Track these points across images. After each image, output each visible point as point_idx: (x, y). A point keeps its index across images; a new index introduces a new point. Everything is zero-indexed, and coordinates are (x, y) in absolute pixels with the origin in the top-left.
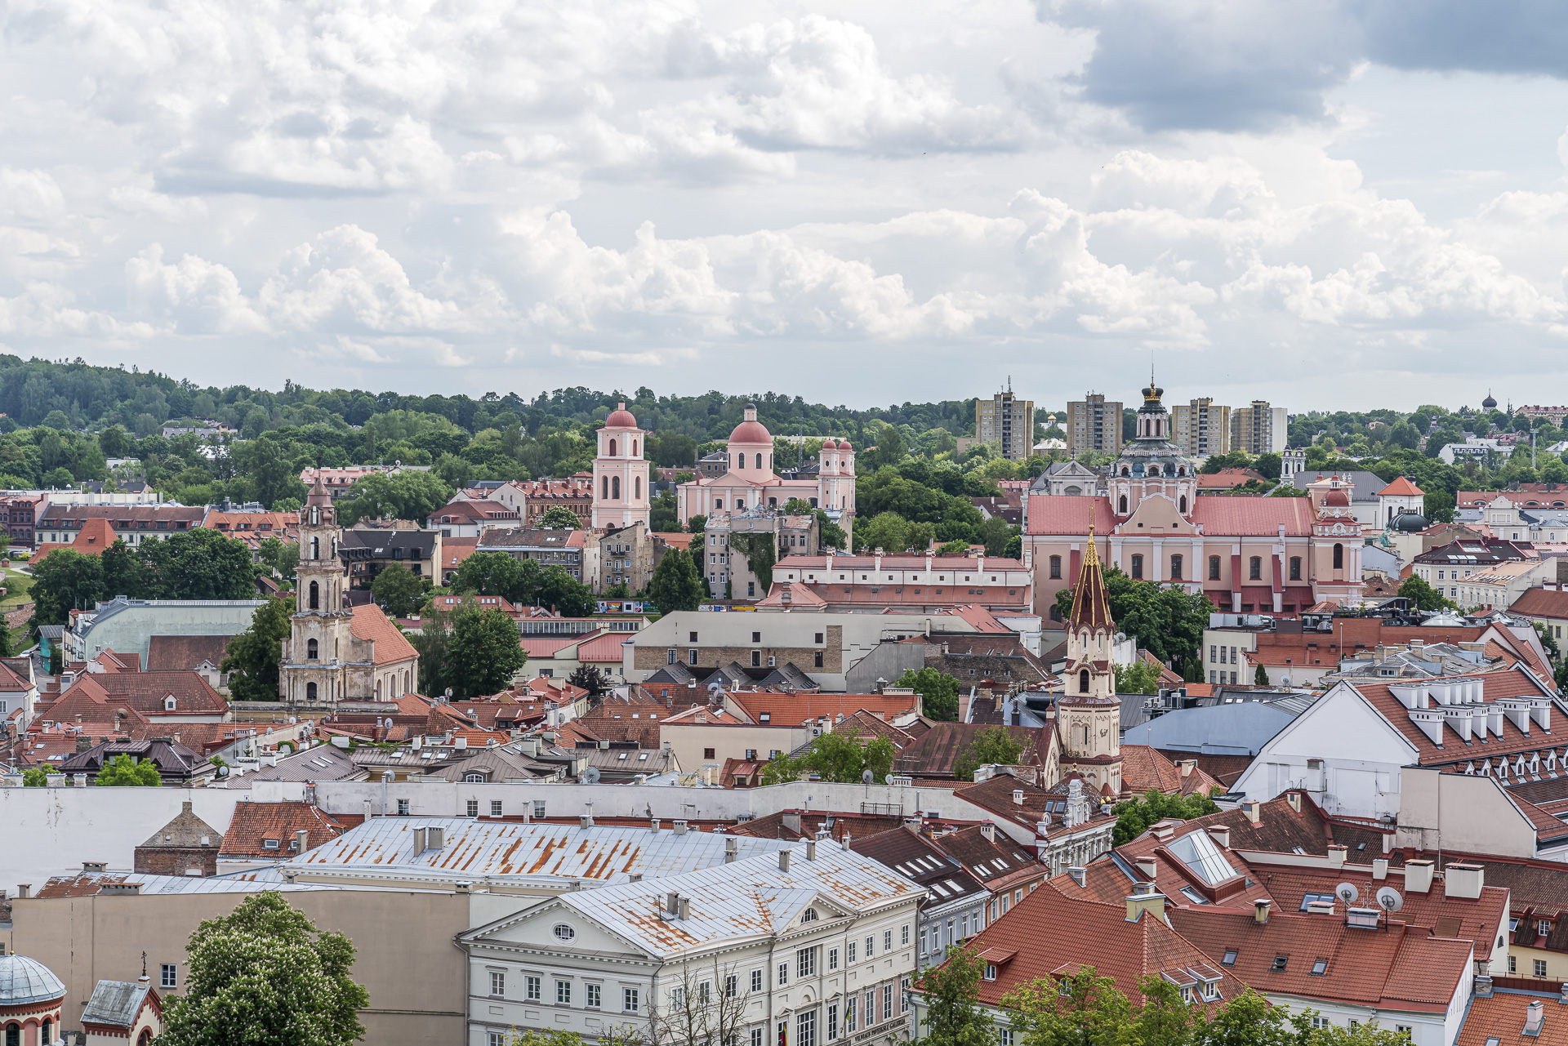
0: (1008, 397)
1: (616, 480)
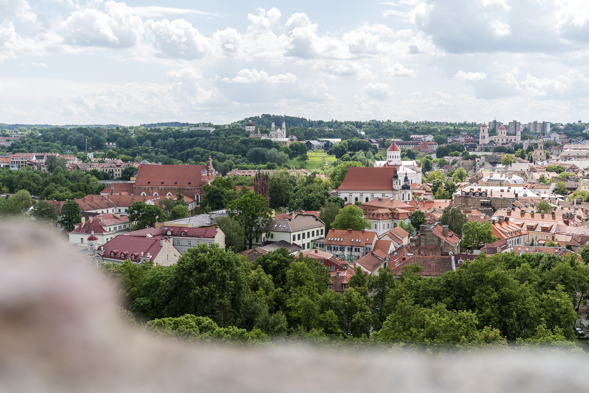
0: (495, 122)
1: (484, 136)
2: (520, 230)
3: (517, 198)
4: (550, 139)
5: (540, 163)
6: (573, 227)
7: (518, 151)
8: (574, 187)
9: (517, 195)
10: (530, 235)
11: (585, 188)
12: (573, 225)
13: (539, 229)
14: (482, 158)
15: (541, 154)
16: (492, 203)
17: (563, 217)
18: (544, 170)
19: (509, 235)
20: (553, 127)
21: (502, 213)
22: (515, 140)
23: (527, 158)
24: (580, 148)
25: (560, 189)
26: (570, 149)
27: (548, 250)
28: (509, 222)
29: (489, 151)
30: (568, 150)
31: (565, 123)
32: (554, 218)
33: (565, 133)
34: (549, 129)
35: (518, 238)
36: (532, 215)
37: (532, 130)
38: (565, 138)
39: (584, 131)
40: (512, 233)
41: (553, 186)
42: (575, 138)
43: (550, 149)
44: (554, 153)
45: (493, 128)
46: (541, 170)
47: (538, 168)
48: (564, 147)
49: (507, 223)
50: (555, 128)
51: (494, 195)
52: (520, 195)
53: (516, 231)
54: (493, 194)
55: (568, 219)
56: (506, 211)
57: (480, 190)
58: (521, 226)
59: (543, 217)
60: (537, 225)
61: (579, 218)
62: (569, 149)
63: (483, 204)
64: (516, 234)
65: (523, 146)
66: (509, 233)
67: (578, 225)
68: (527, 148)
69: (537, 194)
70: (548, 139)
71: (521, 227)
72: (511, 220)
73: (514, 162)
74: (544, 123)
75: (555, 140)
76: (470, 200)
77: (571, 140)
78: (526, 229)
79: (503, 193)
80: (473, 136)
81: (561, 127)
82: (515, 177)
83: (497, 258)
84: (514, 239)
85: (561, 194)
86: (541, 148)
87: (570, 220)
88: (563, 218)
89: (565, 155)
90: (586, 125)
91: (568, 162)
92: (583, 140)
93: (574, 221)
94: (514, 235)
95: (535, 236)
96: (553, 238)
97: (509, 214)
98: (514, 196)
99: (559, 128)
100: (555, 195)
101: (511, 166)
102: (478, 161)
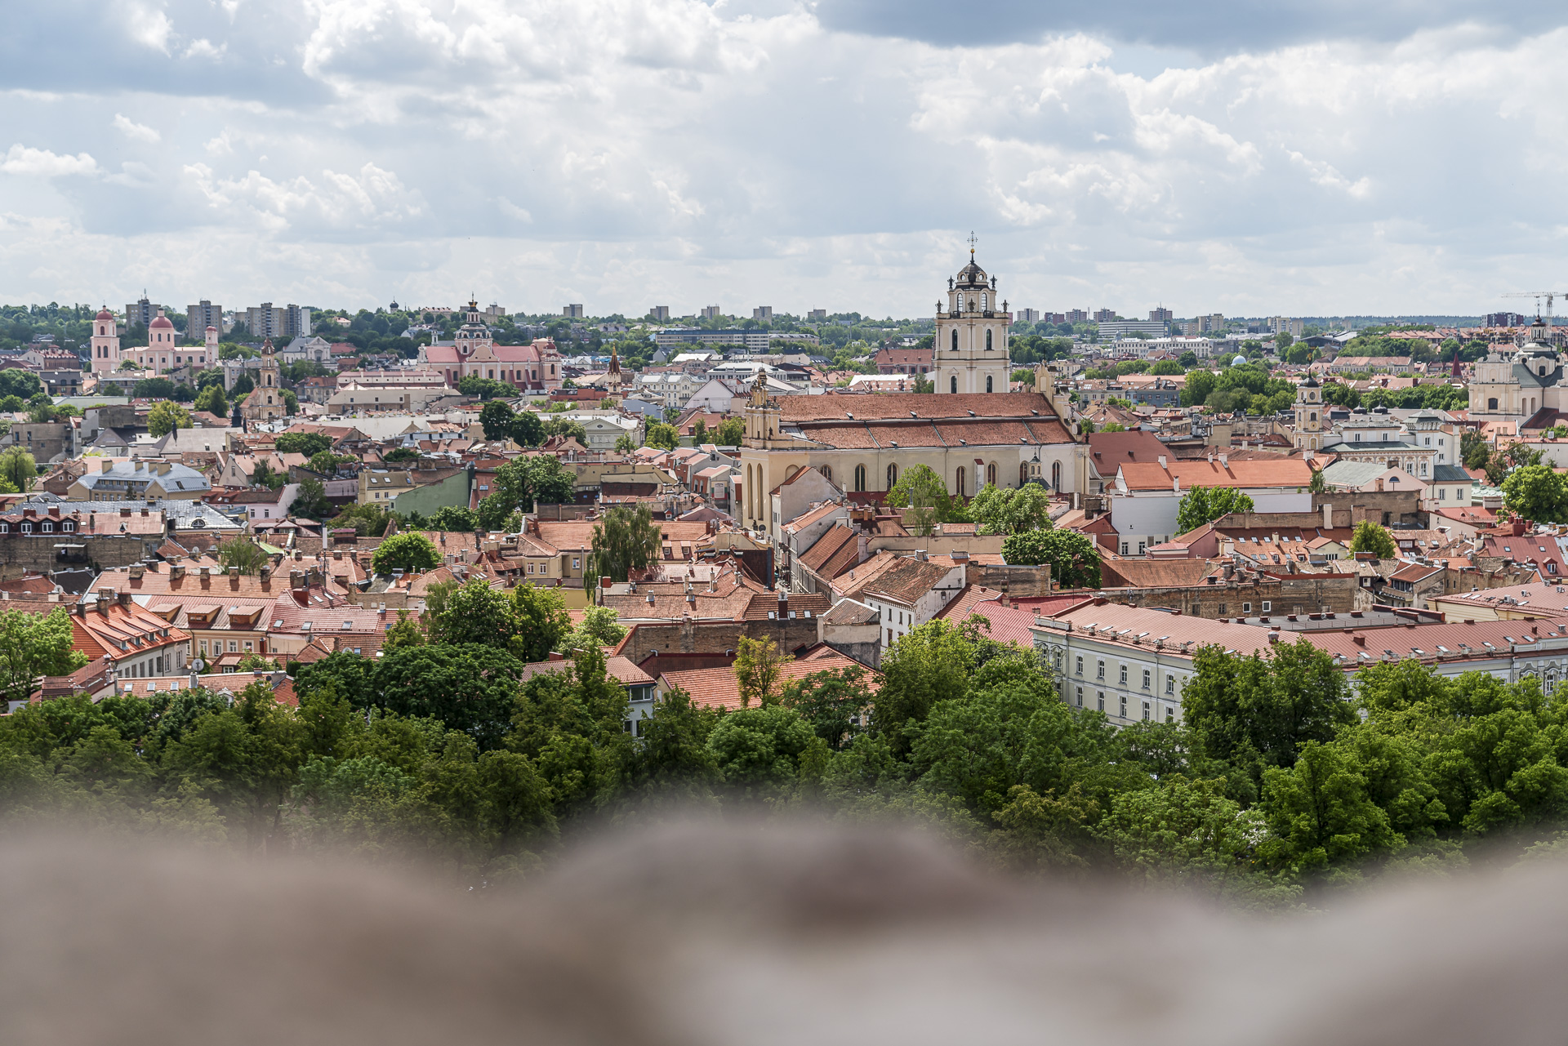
0: (145, 303)
1: (106, 348)
2: (166, 631)
3: (173, 533)
4: (304, 355)
5: (264, 428)
6: (319, 611)
7: (205, 393)
8: (351, 494)
9: (171, 525)
10: (198, 642)
11: (377, 496)
12: (320, 605)
13: (223, 624)
14: (90, 414)
15: (270, 402)
16: (91, 553)
17: (292, 583)
18: (273, 446)
19: (128, 646)
20: (318, 322)
21: (114, 580)
22: (202, 360)
23: (230, 413)
24: (383, 380)
25: (310, 503)
26: (357, 384)
27: (234, 684)
28: (131, 608)
29: (121, 394)
30: (351, 388)
31: (353, 311)
32: (266, 586)
33: (350, 340)
34: (306, 326)
35: (159, 654)
36: (205, 580)
37: (257, 330)
38: (352, 353)
39: (405, 334)
40: (138, 639)
41: (290, 493)
42: (378, 353)
43: (302, 385)
44: (315, 396)
45: (138, 324)
46: (263, 446)
47: (254, 441)
48: (340, 380)
49: (126, 612)
50: (325, 325)
51: (101, 527)
52: (184, 524)
53: (152, 634)
54: (97, 524)
55: (305, 587)
56: (127, 575)
57: (55, 512)
58: (169, 617)
59: (235, 586)
60: (219, 610)
61: (341, 581)
62: (353, 386)
63: (63, 559)
64: (152, 641)
65: (223, 377)
66: (129, 641)
67: (336, 602)
68: (234, 384)
69: (235, 520)
70: (298, 356)
71: (172, 621)
72: (140, 600)
73: (188, 426)
74: (292, 308)
75: (319, 359)
76: (21, 547)
77: (365, 360)
78: (187, 625)
79: (127, 519)
80: (73, 348)
81: (343, 321)
82: (179, 471)
83: (24, 718)
84: (145, 659)
85: (310, 518)
86: (269, 383)
87: (312, 591)
88: (293, 586)
89: (342, 402)
90: (411, 315)
91: (345, 422)
92: (397, 360)
93: (325, 591)
94: (147, 647)
95: (213, 644)
96: (263, 646)
97: (136, 582)
98: (162, 529)
99: (336, 324)
100: (293, 522)
101: (175, 437)
102: (78, 425)
